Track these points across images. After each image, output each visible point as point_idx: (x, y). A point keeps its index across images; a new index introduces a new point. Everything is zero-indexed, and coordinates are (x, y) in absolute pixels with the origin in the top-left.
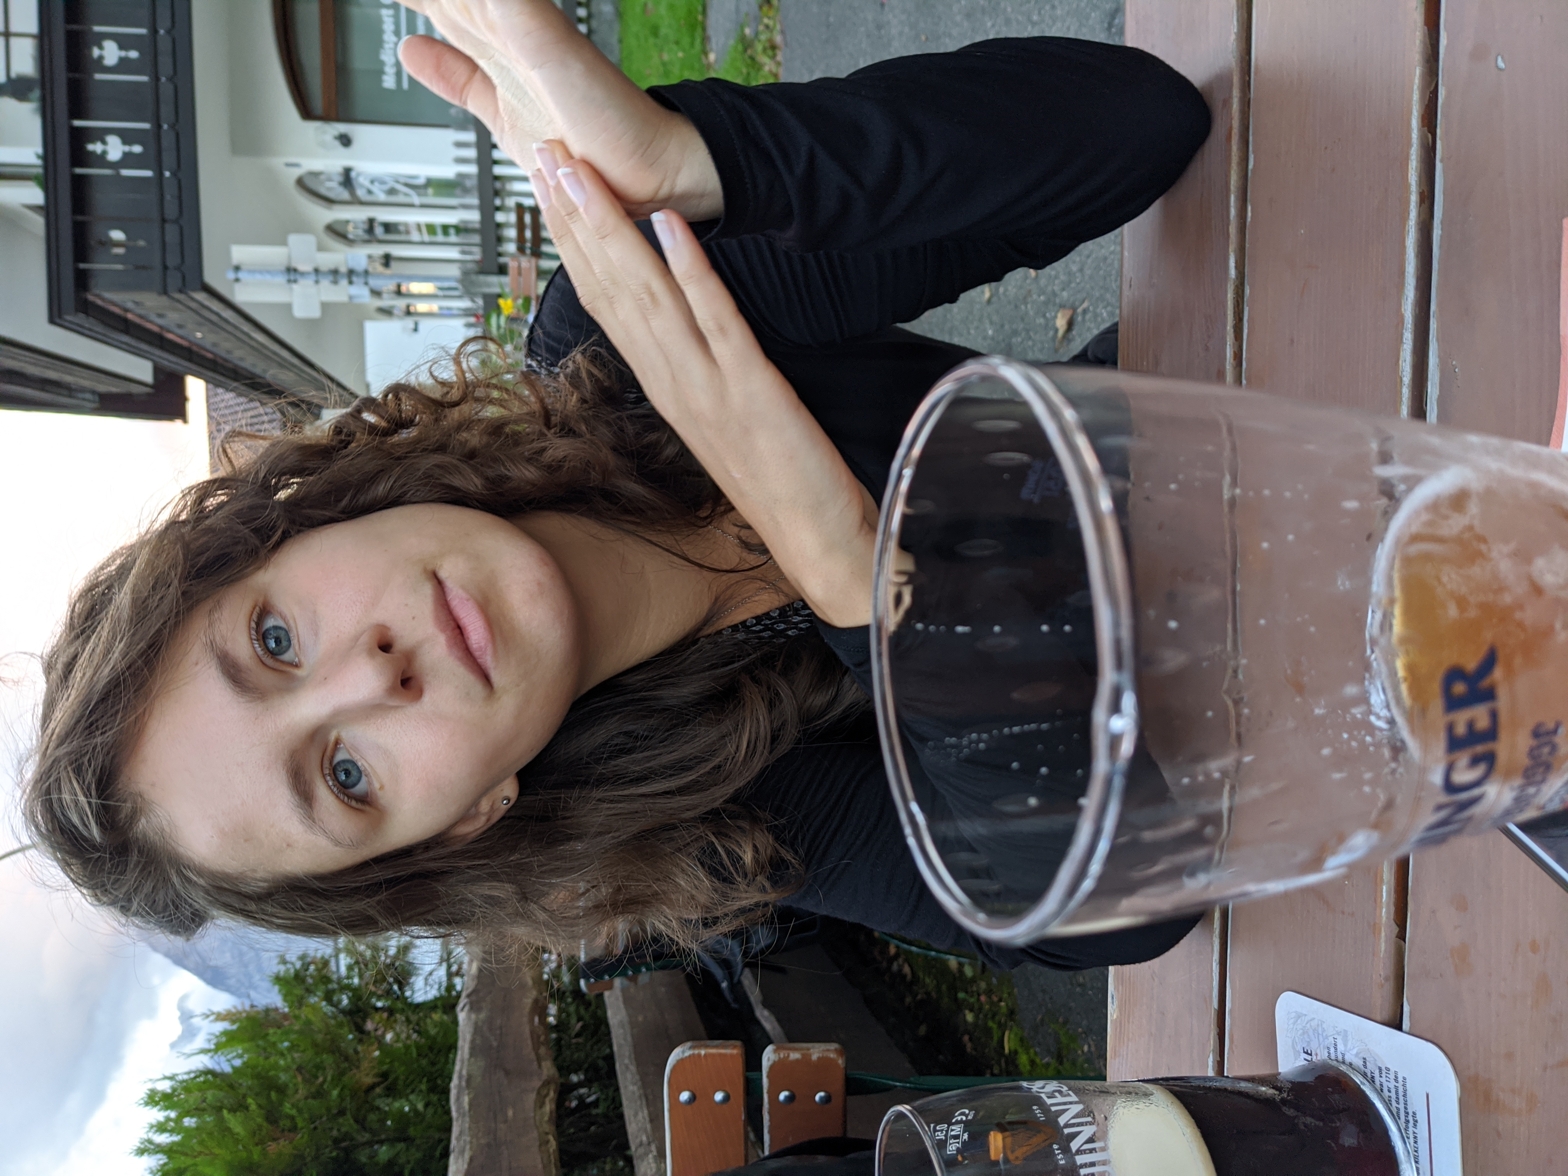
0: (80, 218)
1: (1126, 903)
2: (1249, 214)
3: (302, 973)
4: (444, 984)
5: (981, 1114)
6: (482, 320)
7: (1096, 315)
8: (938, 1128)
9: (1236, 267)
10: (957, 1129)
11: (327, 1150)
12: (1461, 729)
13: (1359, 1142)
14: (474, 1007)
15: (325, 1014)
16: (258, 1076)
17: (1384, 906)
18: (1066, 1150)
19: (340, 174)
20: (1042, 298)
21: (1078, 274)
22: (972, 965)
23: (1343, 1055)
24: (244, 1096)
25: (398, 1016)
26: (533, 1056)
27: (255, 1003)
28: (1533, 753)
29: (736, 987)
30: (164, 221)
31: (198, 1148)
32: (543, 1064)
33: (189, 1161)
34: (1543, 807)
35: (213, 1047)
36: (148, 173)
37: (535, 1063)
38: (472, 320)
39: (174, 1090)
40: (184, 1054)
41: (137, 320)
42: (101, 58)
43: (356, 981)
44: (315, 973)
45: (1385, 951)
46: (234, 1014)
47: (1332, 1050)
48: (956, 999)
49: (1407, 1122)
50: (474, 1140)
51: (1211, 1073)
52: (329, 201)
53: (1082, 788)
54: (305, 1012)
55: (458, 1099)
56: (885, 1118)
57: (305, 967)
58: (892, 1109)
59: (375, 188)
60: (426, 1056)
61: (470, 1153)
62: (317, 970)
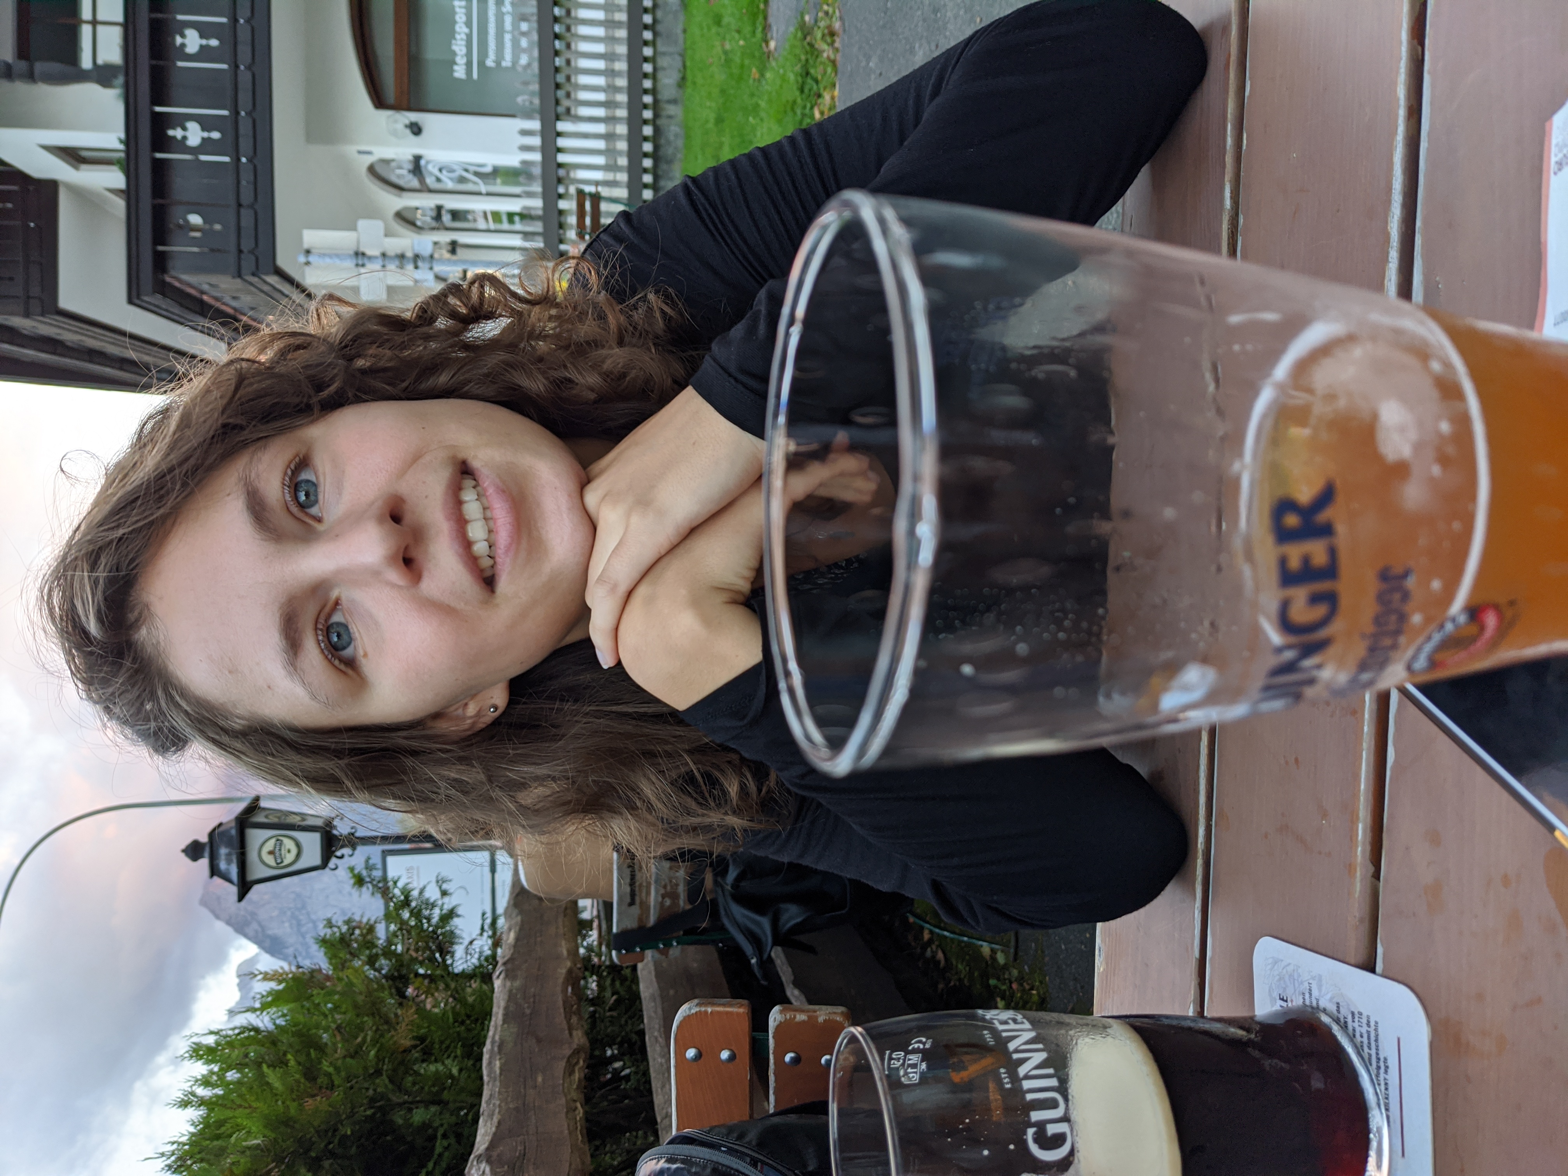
0: (160, 201)
2: (1245, 142)
3: (347, 937)
4: (486, 954)
5: (937, 1041)
8: (893, 1056)
9: (1231, 198)
10: (914, 1058)
11: (362, 1109)
12: (1294, 563)
13: (1327, 1087)
14: (510, 974)
15: (367, 977)
16: (298, 1034)
17: (1360, 845)
18: (1013, 1074)
19: (410, 161)
22: (1005, 953)
23: (1318, 1000)
24: (285, 1054)
25: (439, 982)
26: (564, 1025)
27: (302, 964)
29: (767, 964)
30: (240, 205)
31: (239, 1101)
32: (574, 1033)
33: (229, 1113)
35: (257, 1005)
36: (226, 159)
37: (567, 1032)
39: (218, 1043)
41: (213, 302)
42: (183, 45)
43: (399, 947)
44: (360, 938)
45: (1361, 890)
46: (281, 975)
47: (1307, 996)
49: (1378, 1068)
50: (503, 1104)
51: (1188, 1011)
52: (400, 189)
54: (349, 975)
55: (490, 1063)
56: (840, 1040)
57: (351, 931)
58: (846, 1030)
59: (444, 176)
60: (463, 1023)
61: (499, 1117)
62: (362, 935)
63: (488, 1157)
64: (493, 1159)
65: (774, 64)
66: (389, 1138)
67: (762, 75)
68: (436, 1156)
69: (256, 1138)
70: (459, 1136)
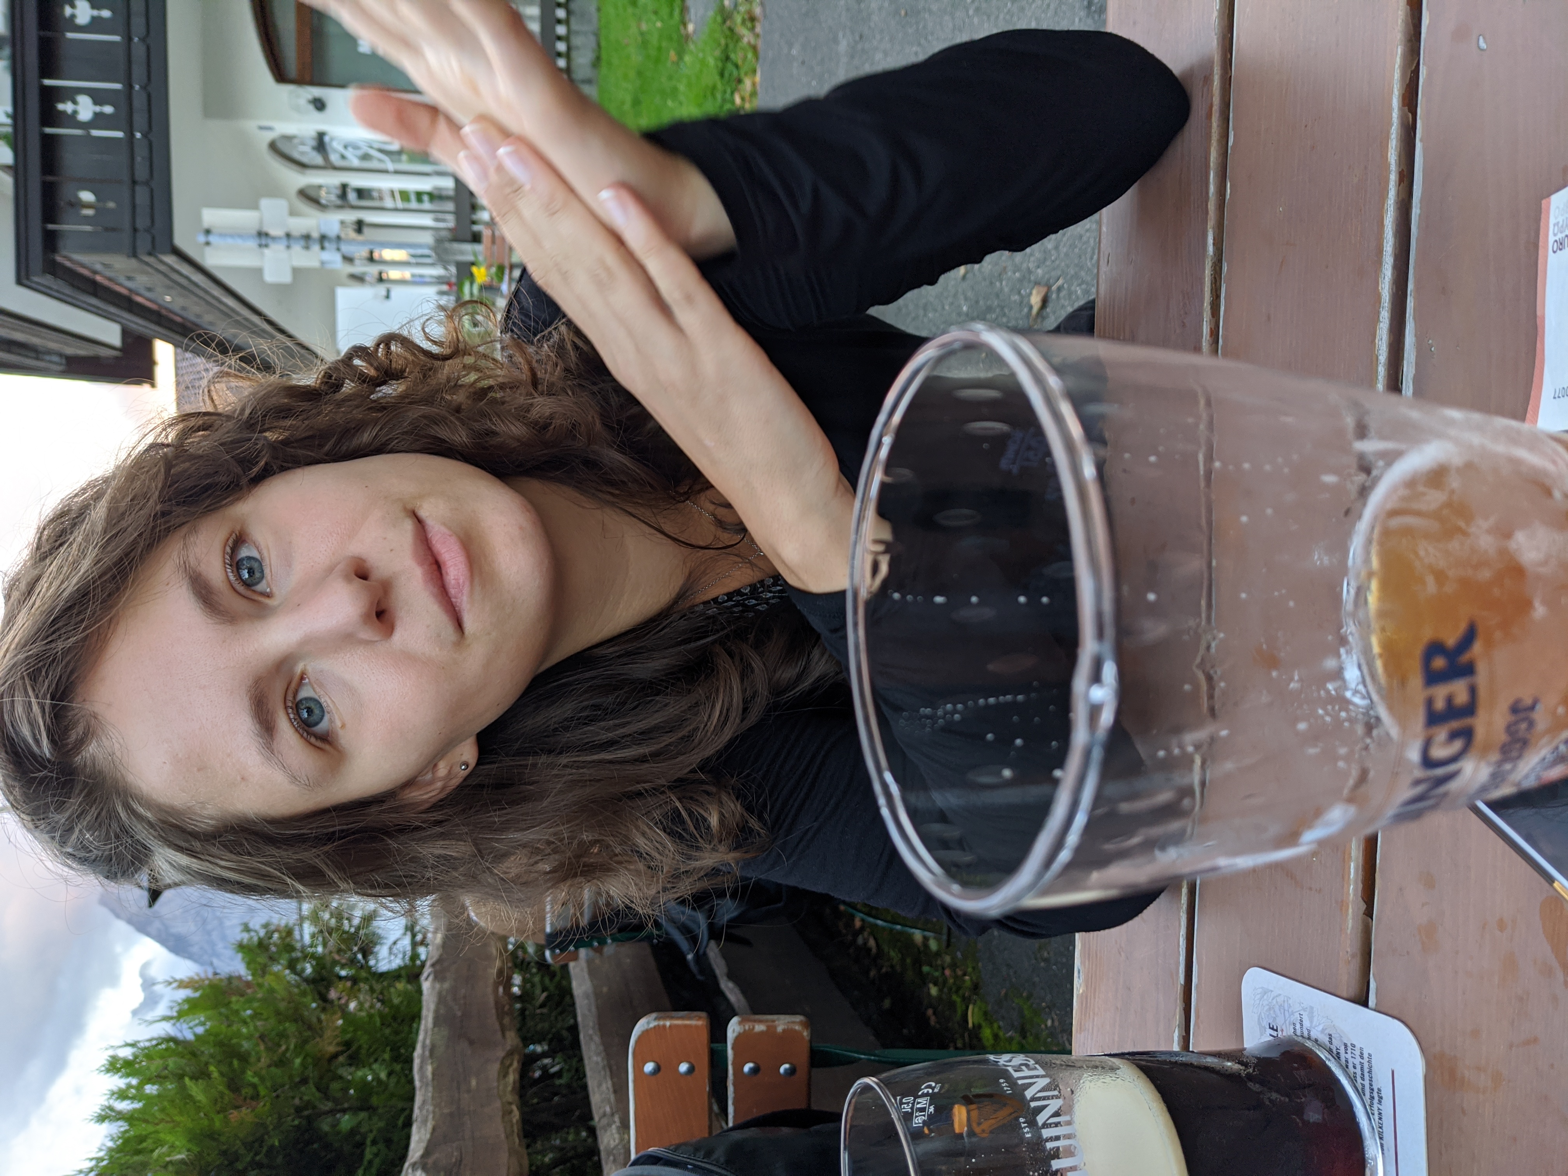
0: (50, 178)
1: (1095, 876)
2: (1228, 191)
3: (266, 942)
4: (409, 953)
5: (947, 1086)
6: (455, 288)
7: (1070, 293)
8: (904, 1101)
9: (1214, 244)
10: (923, 1102)
11: (290, 1118)
12: (1440, 704)
13: (1323, 1118)
14: (439, 976)
15: (288, 982)
16: (220, 1044)
17: (1352, 882)
18: (1032, 1123)
19: (313, 139)
20: (1017, 275)
21: (1053, 252)
22: (938, 940)
23: (1309, 1031)
24: (207, 1064)
25: (362, 985)
26: (497, 1026)
27: (218, 971)
28: (1510, 729)
29: (702, 959)
30: (134, 182)
31: (159, 1116)
32: (507, 1034)
33: (151, 1128)
34: (1518, 784)
35: (175, 1014)
36: (119, 134)
37: (499, 1034)
38: (445, 288)
39: (136, 1056)
40: (146, 1021)
41: (106, 283)
42: (73, 16)
43: (320, 949)
44: (279, 942)
45: (1353, 927)
46: (197, 982)
47: (1298, 1026)
48: (920, 972)
49: (1372, 1098)
50: (437, 1110)
51: (1176, 1048)
52: (303, 166)
53: (1060, 760)
54: (269, 980)
55: (421, 1068)
56: (852, 1091)
57: (269, 935)
58: (858, 1082)
59: (349, 153)
60: (389, 1025)
61: (433, 1123)
62: (281, 938)
63: (423, 1164)
64: (429, 1166)
65: (692, 46)
66: (316, 1146)
67: (680, 56)
68: (365, 1163)
69: (179, 1153)
70: (388, 1142)
